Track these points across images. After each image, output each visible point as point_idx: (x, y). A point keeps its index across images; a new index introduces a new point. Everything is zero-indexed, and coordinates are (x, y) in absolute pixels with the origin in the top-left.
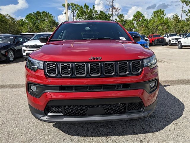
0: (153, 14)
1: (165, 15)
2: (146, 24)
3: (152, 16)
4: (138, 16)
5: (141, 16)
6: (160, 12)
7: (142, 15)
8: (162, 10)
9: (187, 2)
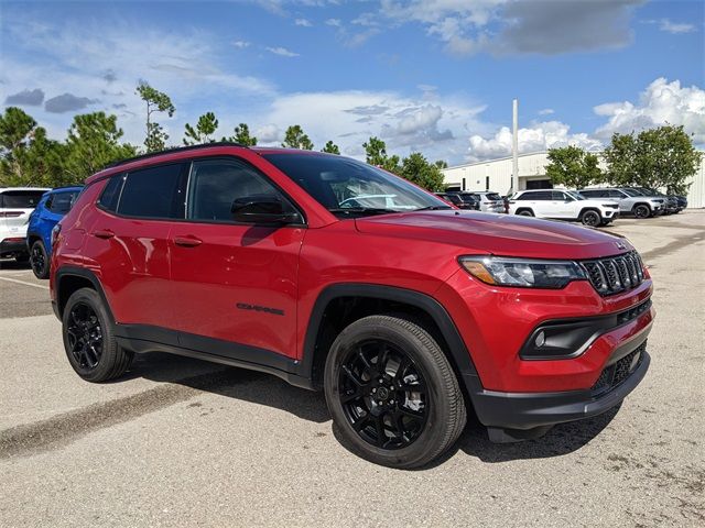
0: (74, 126)
1: (121, 134)
2: (56, 159)
3: (70, 132)
4: (16, 126)
5: (31, 128)
6: (103, 122)
7: (35, 124)
8: (107, 116)
9: (159, 98)
